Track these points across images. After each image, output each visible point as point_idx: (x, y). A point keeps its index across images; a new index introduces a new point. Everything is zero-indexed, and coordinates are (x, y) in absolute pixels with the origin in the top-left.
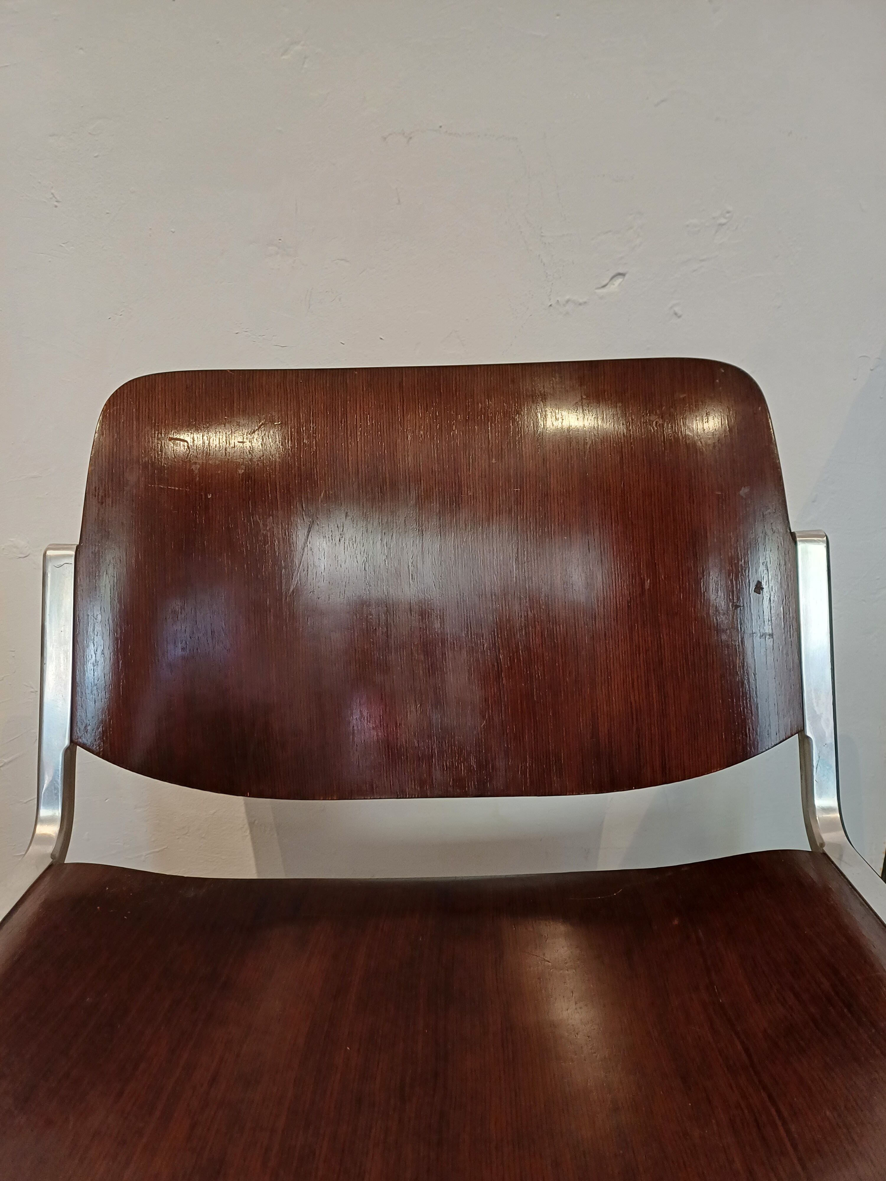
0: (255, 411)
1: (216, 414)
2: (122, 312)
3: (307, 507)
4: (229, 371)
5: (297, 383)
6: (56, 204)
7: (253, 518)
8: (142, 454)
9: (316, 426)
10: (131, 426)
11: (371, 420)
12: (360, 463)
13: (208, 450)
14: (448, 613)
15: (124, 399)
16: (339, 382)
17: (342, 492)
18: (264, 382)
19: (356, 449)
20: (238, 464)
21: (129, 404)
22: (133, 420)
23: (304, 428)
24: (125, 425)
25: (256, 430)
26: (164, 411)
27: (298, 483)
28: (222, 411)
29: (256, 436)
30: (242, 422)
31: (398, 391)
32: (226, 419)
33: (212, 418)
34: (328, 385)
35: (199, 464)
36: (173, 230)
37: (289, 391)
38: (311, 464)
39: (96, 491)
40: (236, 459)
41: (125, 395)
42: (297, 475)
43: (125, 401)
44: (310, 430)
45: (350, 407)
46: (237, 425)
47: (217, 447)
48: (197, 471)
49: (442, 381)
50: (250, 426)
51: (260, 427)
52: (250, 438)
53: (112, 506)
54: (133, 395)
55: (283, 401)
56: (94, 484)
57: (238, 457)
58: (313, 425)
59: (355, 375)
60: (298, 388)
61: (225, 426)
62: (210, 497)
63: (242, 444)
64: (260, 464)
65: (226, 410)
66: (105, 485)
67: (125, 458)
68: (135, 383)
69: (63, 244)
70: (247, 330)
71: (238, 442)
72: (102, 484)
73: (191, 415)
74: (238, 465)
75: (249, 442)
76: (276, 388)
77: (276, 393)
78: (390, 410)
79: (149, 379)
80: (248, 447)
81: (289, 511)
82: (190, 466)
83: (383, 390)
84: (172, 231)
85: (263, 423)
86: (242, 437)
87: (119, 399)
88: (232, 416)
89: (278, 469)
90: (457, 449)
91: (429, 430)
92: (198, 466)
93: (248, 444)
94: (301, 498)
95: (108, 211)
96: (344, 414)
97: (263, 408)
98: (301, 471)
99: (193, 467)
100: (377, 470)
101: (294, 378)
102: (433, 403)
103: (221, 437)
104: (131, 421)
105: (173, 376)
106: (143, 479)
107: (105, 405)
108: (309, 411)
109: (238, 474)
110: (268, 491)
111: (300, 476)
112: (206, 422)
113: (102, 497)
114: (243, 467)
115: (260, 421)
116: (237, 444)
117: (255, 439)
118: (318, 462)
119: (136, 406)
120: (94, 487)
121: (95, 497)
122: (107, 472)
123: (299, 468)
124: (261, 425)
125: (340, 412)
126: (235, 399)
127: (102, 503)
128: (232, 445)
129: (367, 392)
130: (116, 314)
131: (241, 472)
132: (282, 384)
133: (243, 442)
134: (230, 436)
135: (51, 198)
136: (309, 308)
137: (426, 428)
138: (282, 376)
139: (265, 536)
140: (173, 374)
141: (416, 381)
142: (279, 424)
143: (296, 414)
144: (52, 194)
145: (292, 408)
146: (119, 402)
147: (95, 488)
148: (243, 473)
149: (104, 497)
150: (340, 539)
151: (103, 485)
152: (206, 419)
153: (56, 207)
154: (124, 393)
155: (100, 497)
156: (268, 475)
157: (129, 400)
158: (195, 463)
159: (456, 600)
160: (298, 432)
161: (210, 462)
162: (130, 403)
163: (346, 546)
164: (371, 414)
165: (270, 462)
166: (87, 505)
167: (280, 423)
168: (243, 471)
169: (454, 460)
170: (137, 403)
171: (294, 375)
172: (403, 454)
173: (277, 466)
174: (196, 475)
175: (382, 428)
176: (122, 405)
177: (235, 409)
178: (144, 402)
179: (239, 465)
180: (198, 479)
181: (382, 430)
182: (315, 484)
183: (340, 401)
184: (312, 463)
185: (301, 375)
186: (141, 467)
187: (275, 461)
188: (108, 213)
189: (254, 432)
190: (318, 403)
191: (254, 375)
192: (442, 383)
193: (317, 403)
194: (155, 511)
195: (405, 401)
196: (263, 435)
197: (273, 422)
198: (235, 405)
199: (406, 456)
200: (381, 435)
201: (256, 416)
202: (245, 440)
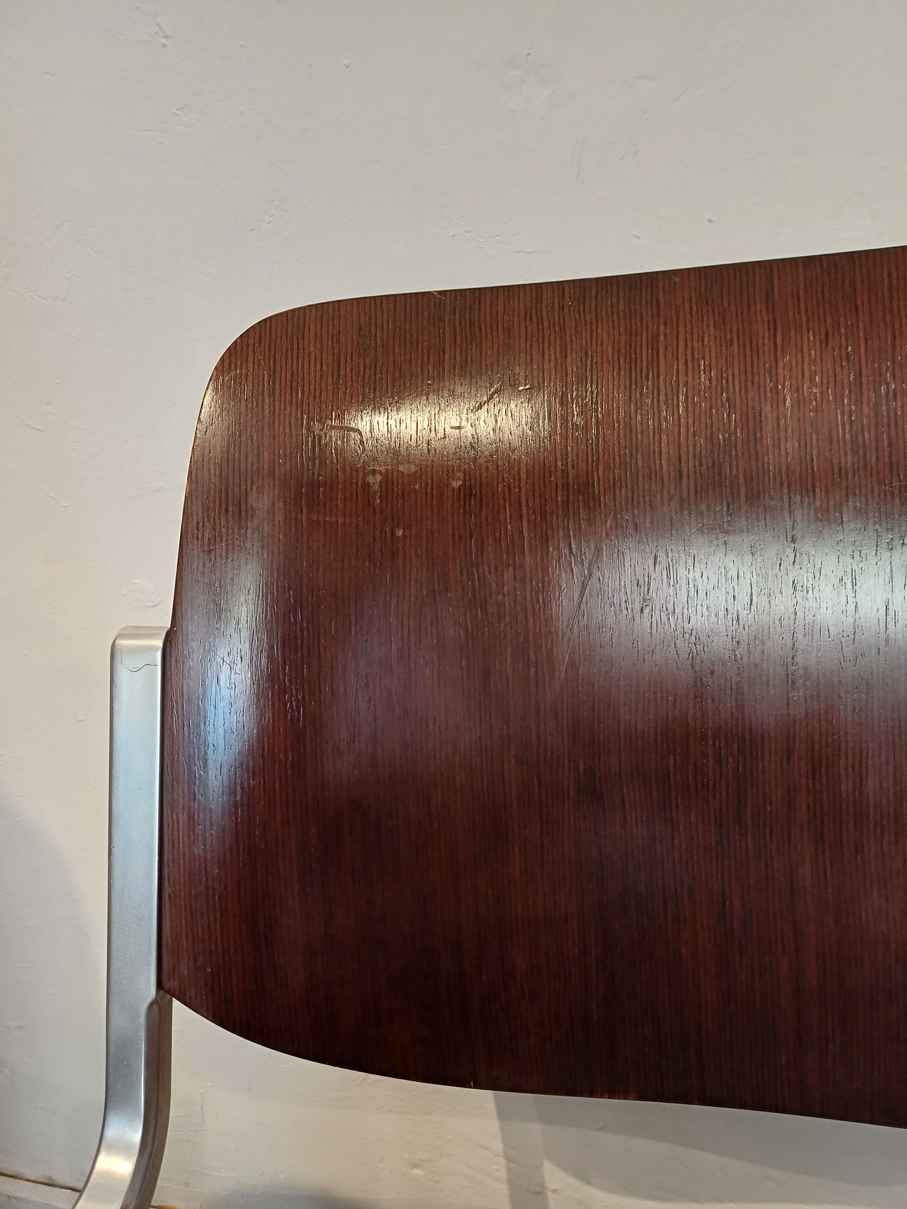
0: (484, 367)
1: (411, 376)
2: (271, 216)
3: (579, 547)
4: (435, 293)
5: (563, 308)
6: (164, 41)
7: (478, 571)
8: (280, 459)
9: (597, 388)
10: (260, 408)
11: (707, 369)
12: (684, 459)
13: (398, 446)
14: (870, 762)
15: (247, 357)
16: (643, 300)
17: (648, 517)
18: (500, 309)
19: (677, 429)
20: (450, 470)
21: (256, 367)
22: (263, 395)
23: (575, 394)
24: (250, 405)
25: (484, 404)
26: (318, 376)
27: (563, 501)
28: (422, 370)
29: (483, 413)
30: (459, 390)
31: (764, 310)
32: (429, 384)
33: (404, 384)
34: (621, 307)
35: (381, 473)
36: (346, 62)
37: (546, 323)
38: (587, 462)
39: (198, 530)
40: (448, 461)
41: (251, 349)
42: (560, 486)
43: (251, 359)
44: (586, 397)
45: (666, 348)
46: (450, 395)
47: (413, 440)
48: (377, 487)
49: (858, 282)
50: (473, 395)
51: (491, 398)
52: (473, 418)
53: (227, 558)
54: (265, 348)
55: (535, 345)
56: (195, 517)
57: (451, 456)
58: (591, 386)
59: (675, 282)
60: (564, 317)
61: (427, 399)
62: (400, 533)
63: (457, 431)
64: (491, 468)
65: (431, 368)
66: (214, 519)
67: (249, 466)
68: (268, 325)
69: (178, 109)
70: (470, 228)
71: (452, 428)
72: (208, 516)
73: (366, 381)
74: (450, 473)
75: (472, 426)
76: (522, 322)
77: (523, 330)
78: (748, 348)
79: (293, 317)
80: (469, 435)
81: (545, 556)
82: (364, 476)
83: (733, 309)
84: (344, 65)
85: (497, 389)
86: (458, 418)
87: (239, 357)
88: (441, 378)
89: (523, 476)
90: (896, 422)
91: (831, 384)
92: (379, 478)
93: (469, 430)
94: (568, 530)
95: (243, 43)
96: (654, 362)
97: (498, 361)
98: (568, 478)
99: (370, 479)
100: (720, 470)
101: (556, 300)
102: (839, 328)
103: (420, 419)
104: (260, 398)
105: (337, 307)
106: (281, 505)
107: (216, 368)
108: (584, 360)
109: (450, 489)
110: (506, 519)
111: (565, 487)
112: (392, 394)
113: (209, 539)
114: (460, 475)
115: (491, 385)
116: (448, 429)
117: (482, 421)
118: (601, 460)
119: (270, 367)
120: (195, 523)
121: (198, 541)
122: (217, 495)
123: (565, 473)
124: (493, 394)
125: (644, 357)
126: (447, 345)
127: (210, 551)
128: (441, 434)
129: (700, 314)
130: (261, 222)
131: (456, 484)
132: (533, 312)
133: (459, 428)
134: (437, 416)
135: (157, 33)
136: (578, 176)
137: (825, 381)
138: (534, 295)
139: (500, 605)
140: (336, 304)
141: (802, 286)
142: (527, 389)
143: (559, 368)
144: (158, 25)
145: (552, 357)
146: (239, 363)
147: (198, 523)
148: (460, 487)
149: (212, 541)
150: (642, 608)
151: (211, 519)
152: (393, 387)
153: (164, 46)
154: (248, 345)
155: (206, 542)
156: (506, 489)
157: (256, 359)
158: (374, 472)
159: (890, 738)
160: (562, 404)
161: (401, 468)
162: (259, 362)
163: (654, 623)
164: (707, 357)
165: (509, 463)
166: (184, 555)
167: (528, 386)
168: (460, 483)
169: (890, 445)
170: (272, 364)
171: (556, 292)
172: (776, 437)
173: (523, 470)
174: (375, 493)
175: (731, 385)
176: (244, 366)
177: (447, 365)
178: (283, 361)
179: (453, 471)
180: (379, 501)
181: (731, 390)
182: (594, 501)
183: (644, 336)
184: (590, 461)
185: (570, 293)
186: (277, 483)
187: (520, 460)
188: (242, 46)
189: (480, 407)
190: (602, 344)
191: (483, 297)
192: (858, 286)
193: (599, 343)
194: (302, 564)
195: (779, 327)
196: (496, 412)
197: (514, 385)
198: (447, 356)
199: (783, 439)
200: (728, 400)
201: (484, 377)
202: (464, 423)
